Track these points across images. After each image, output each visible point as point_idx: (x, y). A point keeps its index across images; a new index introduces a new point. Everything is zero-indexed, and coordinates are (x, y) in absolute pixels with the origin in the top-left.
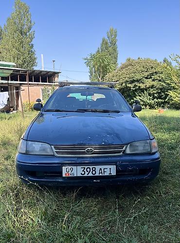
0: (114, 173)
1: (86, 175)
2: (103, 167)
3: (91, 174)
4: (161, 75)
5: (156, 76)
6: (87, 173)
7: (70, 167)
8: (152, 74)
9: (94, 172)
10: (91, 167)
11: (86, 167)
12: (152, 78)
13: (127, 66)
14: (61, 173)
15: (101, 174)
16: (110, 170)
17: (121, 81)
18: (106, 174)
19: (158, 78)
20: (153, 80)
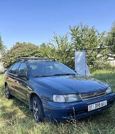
0: (106, 104)
4: (40, 53)
5: (37, 54)
7: (91, 105)
8: (35, 53)
10: (99, 103)
11: (97, 104)
12: (34, 55)
13: (17, 47)
15: (102, 106)
17: (16, 56)
18: (104, 105)
19: (39, 55)
20: (36, 56)
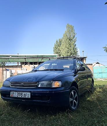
0: (29, 97)
1: (18, 97)
2: (25, 93)
3: (20, 97)
6: (19, 96)
7: (13, 92)
9: (22, 96)
10: (21, 93)
11: (19, 93)
14: (10, 95)
15: (24, 97)
16: (28, 95)
18: (26, 97)
